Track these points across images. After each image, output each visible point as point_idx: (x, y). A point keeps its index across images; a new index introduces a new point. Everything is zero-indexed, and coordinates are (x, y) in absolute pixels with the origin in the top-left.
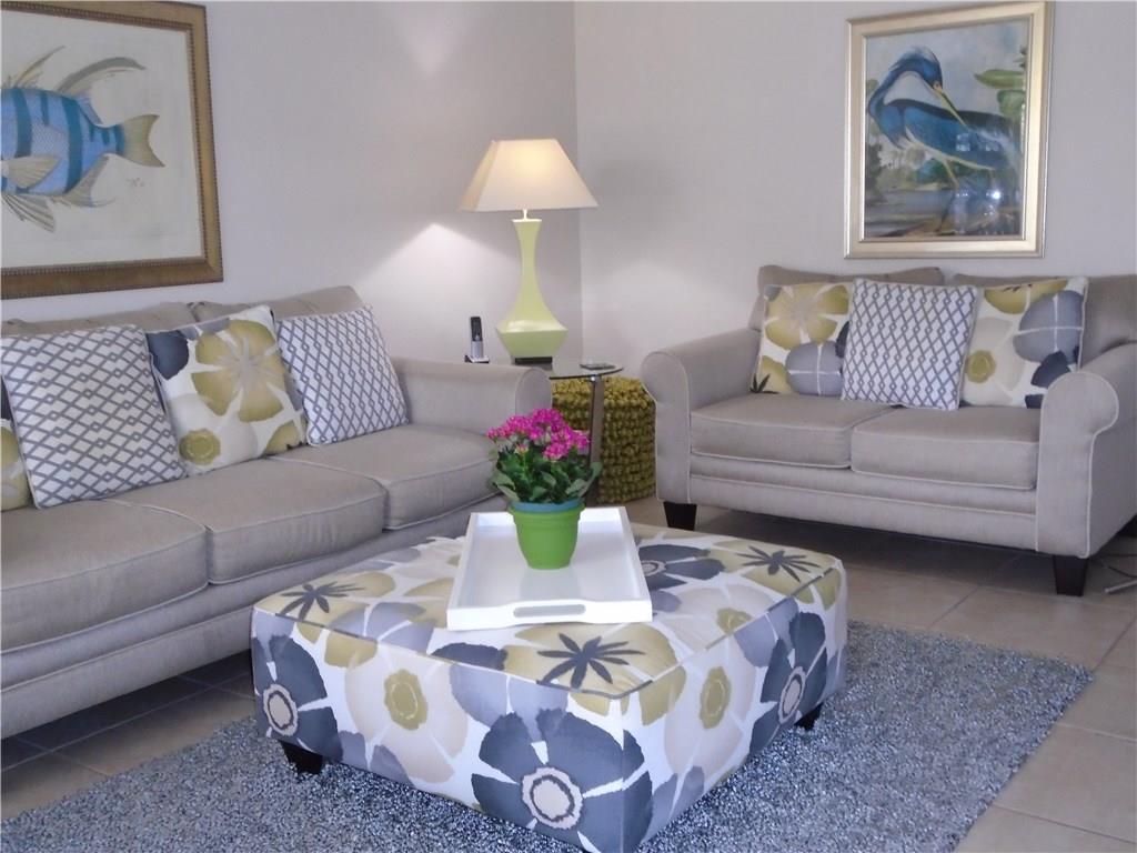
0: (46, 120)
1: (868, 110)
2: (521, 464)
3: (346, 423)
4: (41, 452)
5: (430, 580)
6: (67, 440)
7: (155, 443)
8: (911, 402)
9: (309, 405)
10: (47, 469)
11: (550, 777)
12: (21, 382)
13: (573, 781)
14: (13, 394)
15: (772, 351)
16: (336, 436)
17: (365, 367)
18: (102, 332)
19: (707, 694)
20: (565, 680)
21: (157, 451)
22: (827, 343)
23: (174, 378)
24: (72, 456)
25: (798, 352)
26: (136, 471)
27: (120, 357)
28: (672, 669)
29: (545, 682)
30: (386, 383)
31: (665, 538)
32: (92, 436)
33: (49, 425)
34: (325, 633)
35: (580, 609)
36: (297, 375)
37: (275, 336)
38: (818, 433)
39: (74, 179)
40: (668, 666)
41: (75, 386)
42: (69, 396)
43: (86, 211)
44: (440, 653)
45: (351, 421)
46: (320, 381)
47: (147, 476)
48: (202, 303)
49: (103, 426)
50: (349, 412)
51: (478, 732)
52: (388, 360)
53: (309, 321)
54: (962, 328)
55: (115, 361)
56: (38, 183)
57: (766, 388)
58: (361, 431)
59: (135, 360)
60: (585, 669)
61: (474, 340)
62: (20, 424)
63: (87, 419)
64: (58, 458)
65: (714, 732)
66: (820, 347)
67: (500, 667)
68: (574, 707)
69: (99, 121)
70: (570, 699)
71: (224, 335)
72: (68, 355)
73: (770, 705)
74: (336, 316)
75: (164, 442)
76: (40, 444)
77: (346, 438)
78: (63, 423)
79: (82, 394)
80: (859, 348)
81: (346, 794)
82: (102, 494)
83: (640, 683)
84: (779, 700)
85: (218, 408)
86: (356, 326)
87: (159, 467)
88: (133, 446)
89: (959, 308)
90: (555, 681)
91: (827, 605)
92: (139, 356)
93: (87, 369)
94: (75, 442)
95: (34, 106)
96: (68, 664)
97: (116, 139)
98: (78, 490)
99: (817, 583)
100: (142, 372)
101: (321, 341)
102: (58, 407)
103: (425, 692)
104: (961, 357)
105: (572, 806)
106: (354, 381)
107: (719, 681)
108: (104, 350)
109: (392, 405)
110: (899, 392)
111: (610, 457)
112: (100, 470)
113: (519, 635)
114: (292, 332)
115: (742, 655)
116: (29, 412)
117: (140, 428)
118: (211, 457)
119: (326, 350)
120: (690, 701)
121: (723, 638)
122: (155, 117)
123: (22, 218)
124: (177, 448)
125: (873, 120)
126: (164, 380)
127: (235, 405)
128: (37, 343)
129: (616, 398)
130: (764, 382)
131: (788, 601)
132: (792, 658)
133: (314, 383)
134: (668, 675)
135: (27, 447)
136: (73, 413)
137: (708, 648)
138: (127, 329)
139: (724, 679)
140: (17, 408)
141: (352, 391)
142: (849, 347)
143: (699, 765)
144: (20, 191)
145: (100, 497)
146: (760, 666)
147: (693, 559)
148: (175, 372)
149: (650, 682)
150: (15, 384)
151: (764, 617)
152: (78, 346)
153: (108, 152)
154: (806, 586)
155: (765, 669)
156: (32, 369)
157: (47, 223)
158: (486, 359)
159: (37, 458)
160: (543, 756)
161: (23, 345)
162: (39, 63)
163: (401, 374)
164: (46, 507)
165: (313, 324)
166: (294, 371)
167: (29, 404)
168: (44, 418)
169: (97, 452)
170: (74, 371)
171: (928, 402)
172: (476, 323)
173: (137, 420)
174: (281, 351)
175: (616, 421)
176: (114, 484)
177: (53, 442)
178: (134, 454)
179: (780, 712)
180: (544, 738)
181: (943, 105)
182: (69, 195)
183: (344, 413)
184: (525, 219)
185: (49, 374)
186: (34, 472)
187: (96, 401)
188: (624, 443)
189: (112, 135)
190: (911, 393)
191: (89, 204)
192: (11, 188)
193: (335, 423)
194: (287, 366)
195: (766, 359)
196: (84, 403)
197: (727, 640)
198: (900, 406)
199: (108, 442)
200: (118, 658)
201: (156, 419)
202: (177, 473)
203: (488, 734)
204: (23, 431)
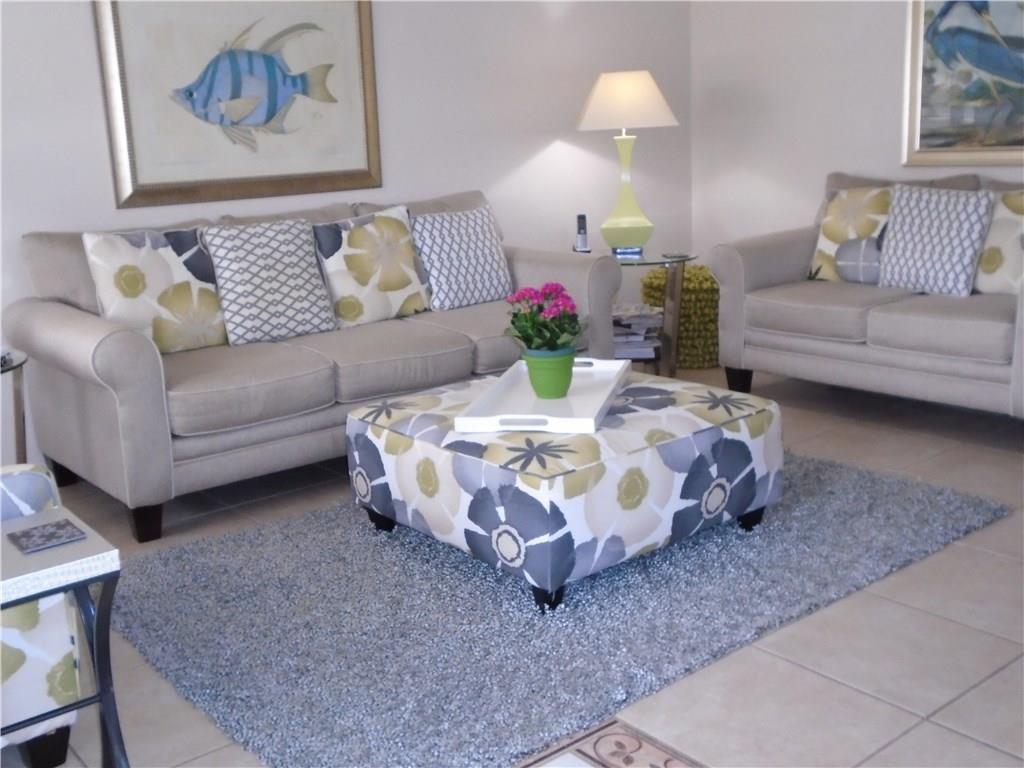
0: (251, 72)
1: (926, 36)
2: (527, 321)
3: (460, 295)
4: (234, 308)
5: (463, 402)
6: (252, 299)
7: (314, 304)
8: (932, 290)
9: (433, 281)
10: (238, 319)
11: (506, 532)
12: (222, 259)
13: (521, 535)
14: (218, 267)
15: (827, 246)
16: (452, 304)
17: (479, 252)
18: (280, 224)
19: (624, 485)
20: (517, 466)
21: (315, 310)
22: (870, 240)
23: (331, 258)
24: (255, 311)
25: (845, 246)
26: (299, 323)
27: (291, 242)
28: (594, 464)
29: (505, 467)
30: (495, 266)
31: (650, 382)
32: (269, 297)
33: (240, 289)
34: (386, 432)
35: (544, 423)
36: (425, 258)
37: (409, 229)
38: (841, 312)
39: (272, 113)
40: (592, 461)
41: (259, 262)
42: (254, 269)
43: (280, 136)
44: (450, 447)
45: (464, 294)
46: (442, 263)
47: (308, 327)
48: (362, 204)
49: (277, 291)
50: (463, 286)
51: (467, 499)
52: (500, 248)
53: (437, 218)
54: (977, 227)
55: (288, 245)
56: (246, 117)
57: (820, 276)
58: (473, 301)
59: (303, 244)
60: (531, 459)
61: (579, 233)
62: (222, 288)
63: (266, 286)
64: (245, 312)
65: (632, 513)
66: (864, 243)
67: (481, 457)
68: (521, 484)
69: (289, 70)
70: (518, 478)
71: (370, 228)
72: (255, 241)
73: (691, 503)
74: (460, 214)
75: (321, 303)
76: (234, 301)
77: (460, 306)
78: (249, 288)
79: (263, 268)
80: (893, 243)
81: (402, 544)
82: (276, 338)
83: (565, 471)
84: (701, 500)
85: (362, 280)
86: (475, 221)
87: (316, 321)
88: (298, 305)
89: (976, 209)
90: (511, 466)
91: (754, 435)
92: (305, 242)
93: (267, 251)
94: (257, 301)
95: (243, 62)
96: (236, 447)
97: (302, 84)
98: (259, 335)
99: (749, 419)
100: (307, 253)
101: (445, 232)
102: (247, 276)
103: (438, 472)
104: (975, 252)
105: (520, 552)
106: (470, 263)
107: (636, 477)
108: (281, 237)
109: (500, 282)
110: (922, 281)
111: (694, 330)
112: (274, 321)
113: (500, 437)
114: (423, 226)
115: (661, 462)
116: (227, 280)
117: (303, 293)
118: (357, 315)
119: (448, 240)
120: (608, 488)
121: (644, 449)
122: (330, 66)
123: (235, 143)
124: (332, 309)
125: (929, 46)
126: (324, 259)
127: (375, 280)
128: (234, 232)
129: (701, 283)
130: (817, 273)
131: (716, 429)
132: (714, 470)
133: (437, 264)
134: (590, 468)
135: (225, 304)
136: (257, 281)
137: (629, 453)
138: (299, 222)
139: (641, 476)
140: (220, 277)
141: (467, 271)
142: (885, 243)
143: (618, 533)
144: (233, 124)
145: (274, 340)
146: (680, 471)
147: (657, 397)
148: (332, 254)
149: (573, 471)
150: (219, 260)
151: (688, 438)
152: (262, 234)
153: (297, 93)
154: (737, 419)
155: (684, 475)
156: (230, 250)
157: (252, 146)
158: (587, 249)
159: (231, 312)
160: (503, 517)
161: (225, 233)
162: (248, 30)
163: (510, 259)
164: (236, 345)
165: (440, 220)
166: (423, 255)
167: (227, 274)
168: (237, 284)
169: (272, 309)
170: (259, 251)
171: (945, 290)
172: (582, 219)
173: (302, 287)
174: (414, 240)
175: (700, 301)
176: (284, 332)
177: (242, 300)
178: (298, 311)
179: (703, 509)
180: (503, 505)
181: (988, 31)
182: (267, 125)
183: (459, 288)
184: (624, 136)
185: (241, 253)
186: (229, 321)
187: (273, 273)
188: (707, 319)
189: (299, 81)
190: (931, 282)
191: (283, 132)
192: (227, 121)
193: (452, 295)
194: (416, 251)
195: (820, 251)
196: (264, 274)
197: (649, 451)
198: (923, 293)
199: (280, 302)
200: (270, 447)
201: (316, 287)
202: (331, 325)
203: (473, 503)
204: (223, 292)
